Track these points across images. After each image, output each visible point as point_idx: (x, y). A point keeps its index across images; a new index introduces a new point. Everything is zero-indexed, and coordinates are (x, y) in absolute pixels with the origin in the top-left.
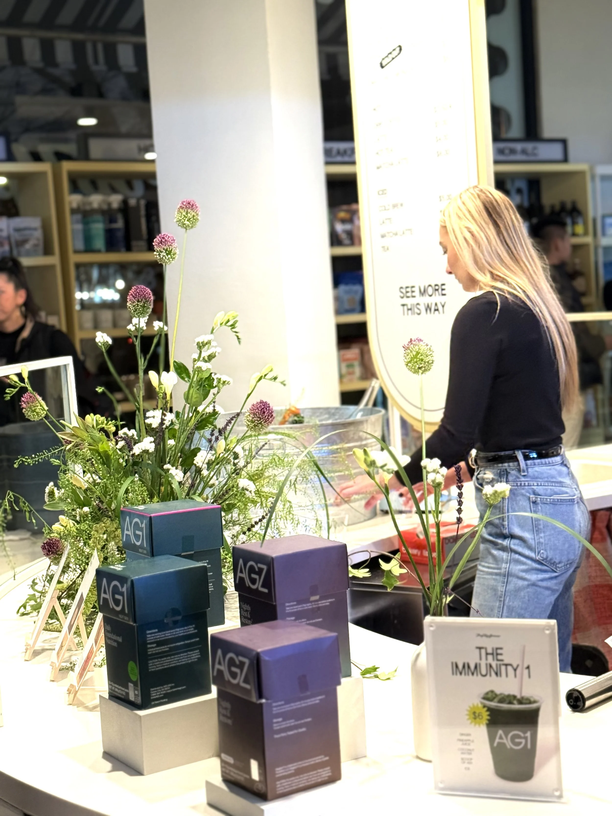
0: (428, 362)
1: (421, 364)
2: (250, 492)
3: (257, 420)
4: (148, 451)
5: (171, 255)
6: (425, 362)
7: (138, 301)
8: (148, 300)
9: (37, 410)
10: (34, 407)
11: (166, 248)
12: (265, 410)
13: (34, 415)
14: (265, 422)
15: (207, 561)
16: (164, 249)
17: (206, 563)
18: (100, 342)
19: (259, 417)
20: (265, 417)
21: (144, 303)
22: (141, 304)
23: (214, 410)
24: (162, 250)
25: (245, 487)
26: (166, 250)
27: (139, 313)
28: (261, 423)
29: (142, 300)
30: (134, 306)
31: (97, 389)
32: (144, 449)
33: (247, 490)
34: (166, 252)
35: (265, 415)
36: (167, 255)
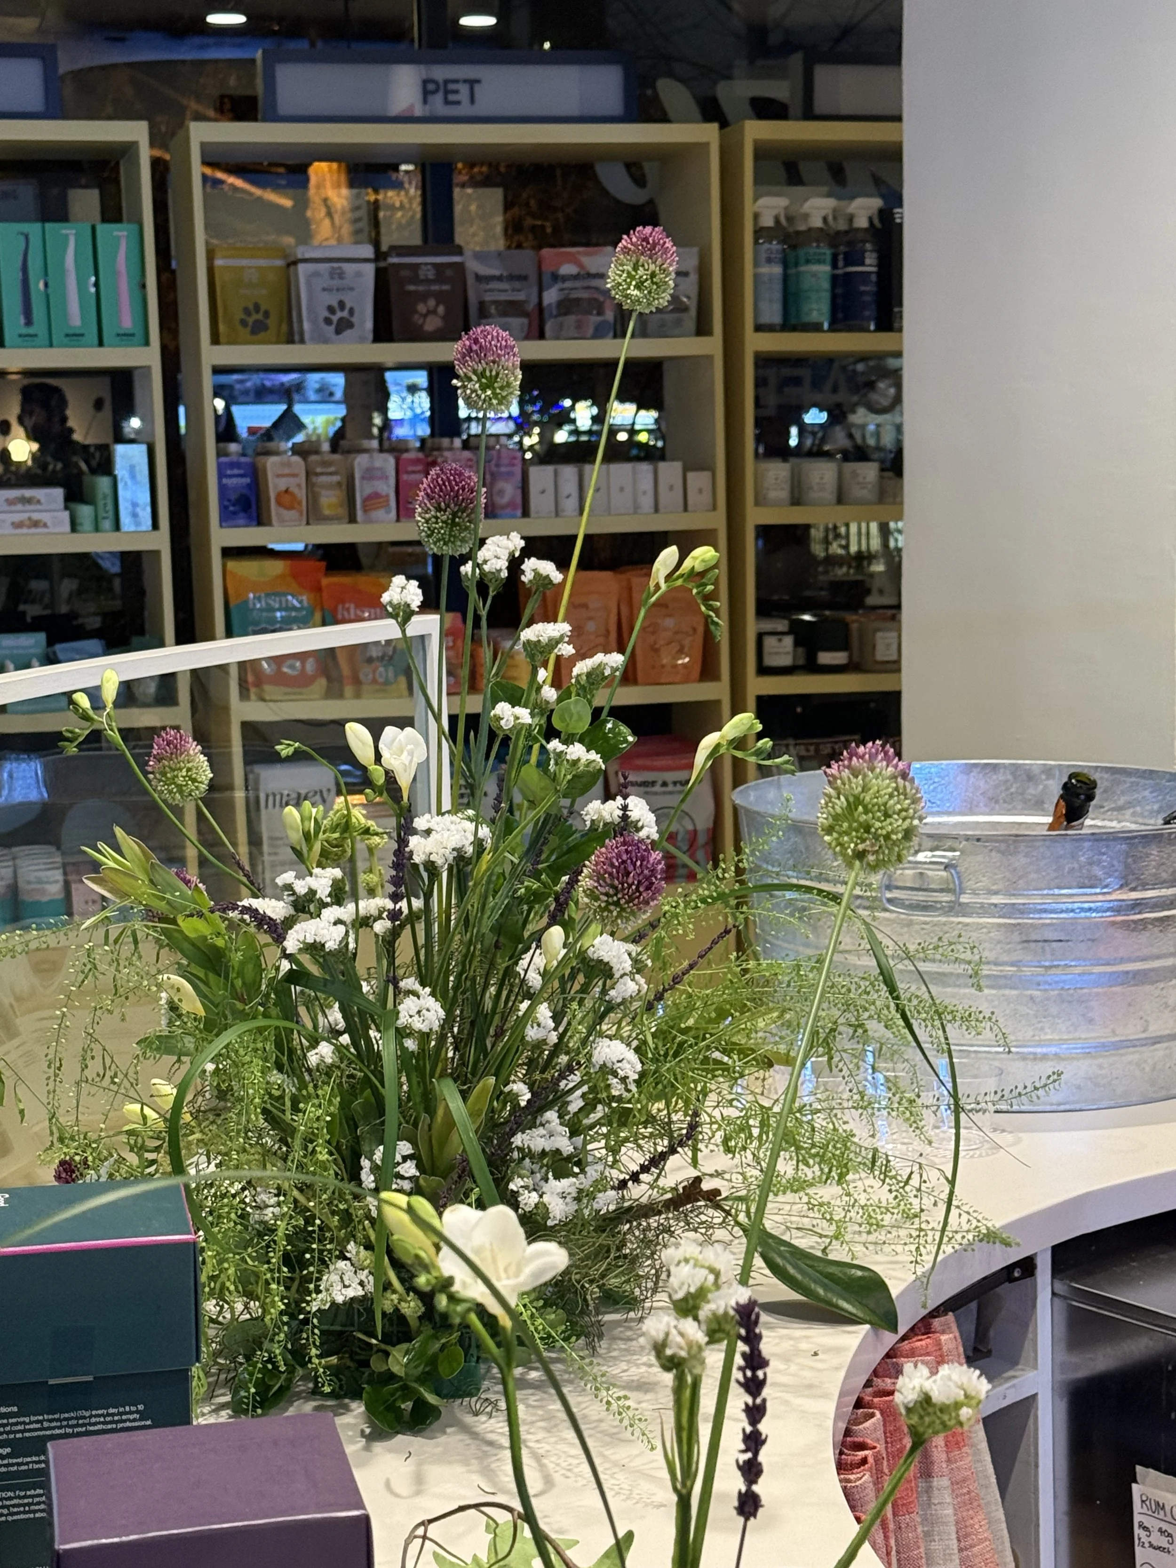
0: (887, 837)
1: (863, 841)
2: (624, 1080)
3: (607, 894)
4: (323, 945)
5: (494, 389)
6: (876, 837)
7: (439, 509)
8: (466, 508)
9: (180, 781)
10: (173, 770)
11: (480, 368)
12: (631, 868)
13: (170, 792)
14: (627, 902)
15: (141, 1407)
16: (475, 372)
17: (137, 1412)
18: (390, 603)
19: (616, 888)
20: (630, 886)
21: (455, 515)
22: (444, 518)
23: (625, 817)
24: (470, 374)
25: (609, 1065)
26: (482, 375)
27: (439, 540)
28: (617, 904)
29: (448, 506)
30: (427, 521)
31: (278, 747)
32: (310, 940)
33: (615, 1074)
34: (479, 380)
35: (630, 880)
36: (484, 388)
